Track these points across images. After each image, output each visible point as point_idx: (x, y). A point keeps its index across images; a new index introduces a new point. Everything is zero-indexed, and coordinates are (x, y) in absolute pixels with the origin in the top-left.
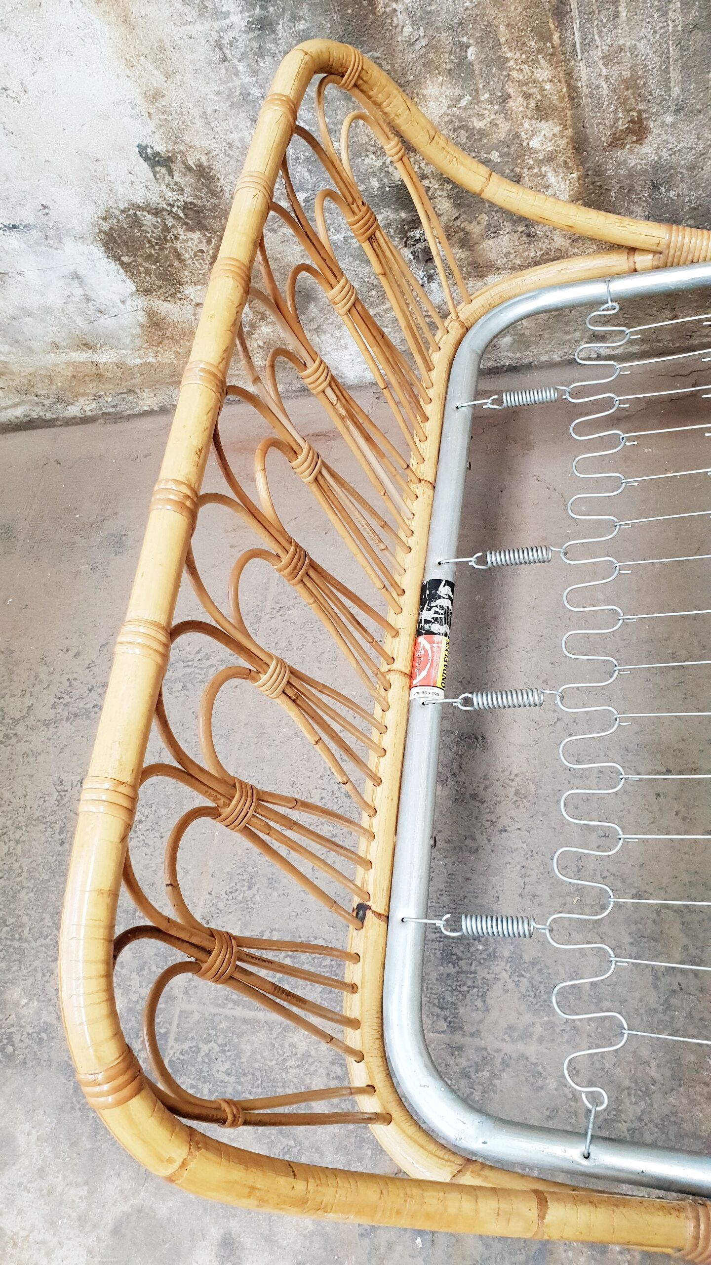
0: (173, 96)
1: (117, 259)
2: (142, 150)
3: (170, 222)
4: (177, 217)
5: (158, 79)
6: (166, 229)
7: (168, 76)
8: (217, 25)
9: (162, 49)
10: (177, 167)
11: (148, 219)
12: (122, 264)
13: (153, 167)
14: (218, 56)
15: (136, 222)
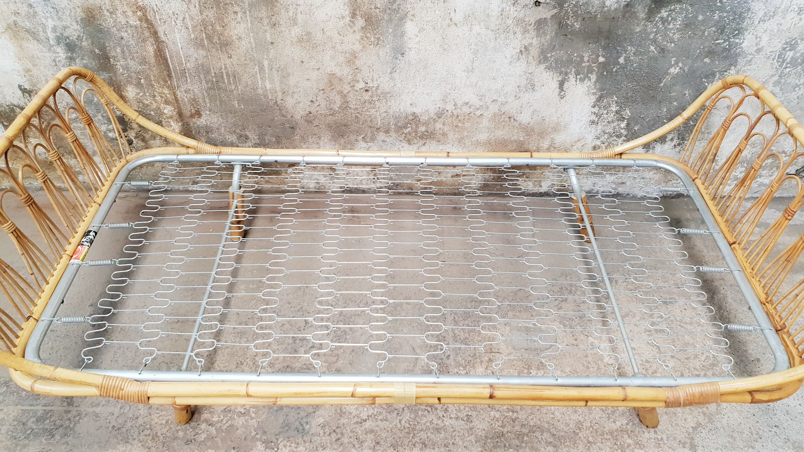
0: (35, 72)
2: (20, 86)
5: (30, 66)
7: (34, 66)
8: (54, 55)
9: (33, 57)
10: (33, 94)
11: (18, 110)
13: (23, 93)
14: (54, 64)
15: (14, 111)
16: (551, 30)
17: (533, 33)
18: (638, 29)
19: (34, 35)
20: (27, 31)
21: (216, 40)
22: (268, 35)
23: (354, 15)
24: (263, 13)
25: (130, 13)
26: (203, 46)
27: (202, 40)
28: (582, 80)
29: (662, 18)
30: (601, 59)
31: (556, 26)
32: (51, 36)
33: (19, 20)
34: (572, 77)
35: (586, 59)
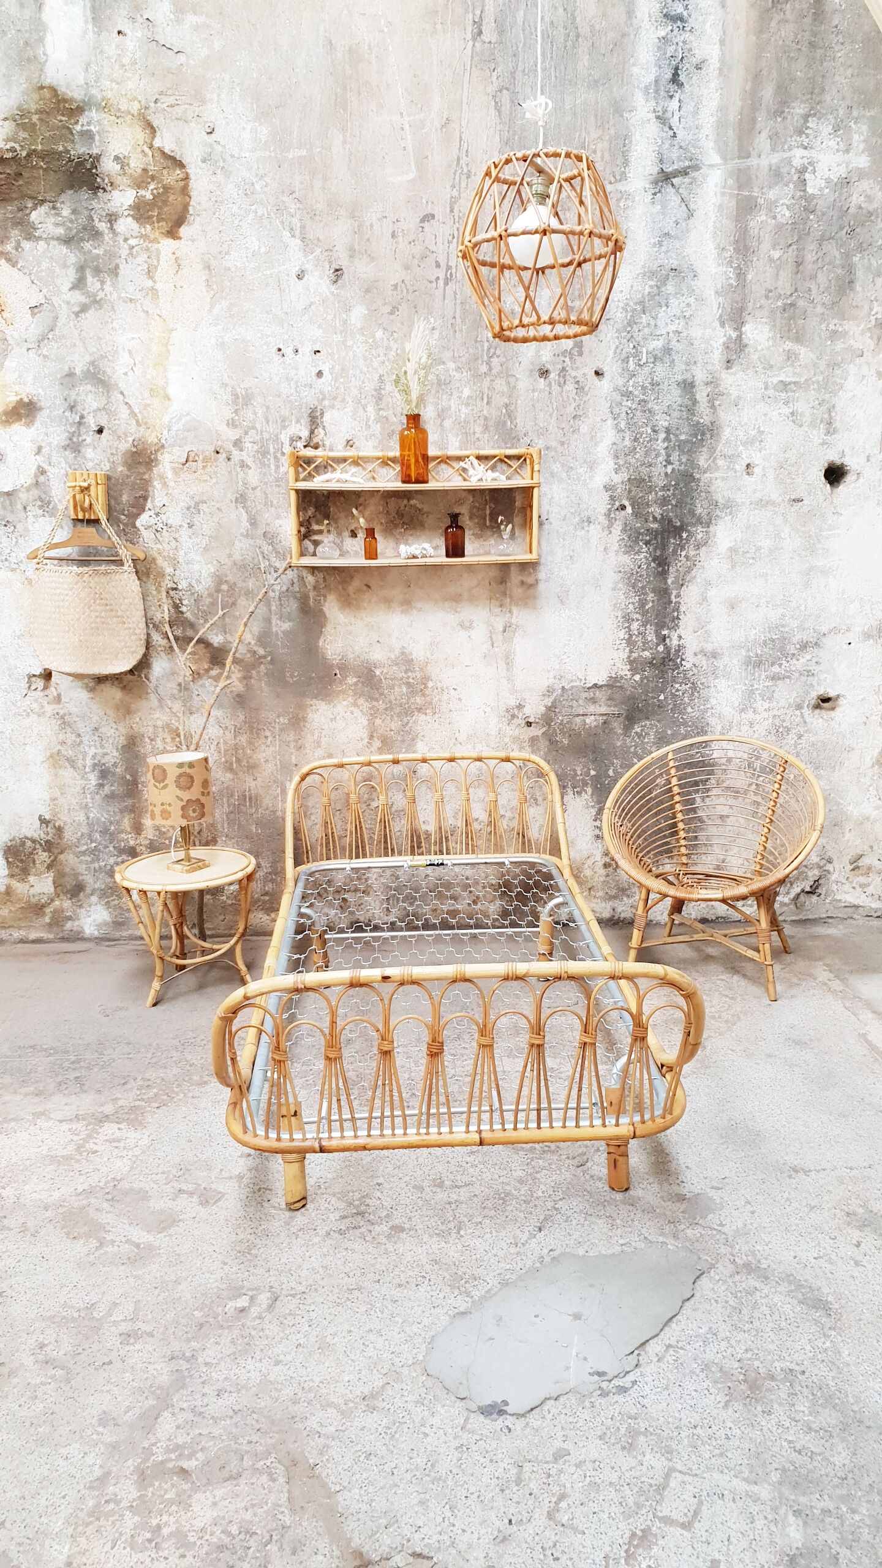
0: (60, 801)
1: (7, 859)
2: (40, 816)
3: (38, 846)
4: (41, 845)
5: (58, 795)
6: (35, 849)
7: (62, 794)
8: (85, 783)
9: (64, 785)
10: (50, 825)
11: (29, 843)
12: (8, 862)
13: (41, 824)
14: (82, 792)
15: (23, 844)
16: (543, 744)
17: (529, 750)
18: (619, 744)
19: (72, 762)
20: (67, 759)
21: (244, 763)
22: (293, 757)
23: (371, 737)
24: (291, 736)
25: (169, 740)
26: (230, 769)
27: (231, 764)
28: (579, 793)
29: (636, 733)
30: (593, 773)
31: (547, 743)
32: (89, 762)
33: (63, 749)
34: (569, 791)
35: (579, 773)
